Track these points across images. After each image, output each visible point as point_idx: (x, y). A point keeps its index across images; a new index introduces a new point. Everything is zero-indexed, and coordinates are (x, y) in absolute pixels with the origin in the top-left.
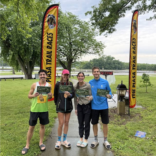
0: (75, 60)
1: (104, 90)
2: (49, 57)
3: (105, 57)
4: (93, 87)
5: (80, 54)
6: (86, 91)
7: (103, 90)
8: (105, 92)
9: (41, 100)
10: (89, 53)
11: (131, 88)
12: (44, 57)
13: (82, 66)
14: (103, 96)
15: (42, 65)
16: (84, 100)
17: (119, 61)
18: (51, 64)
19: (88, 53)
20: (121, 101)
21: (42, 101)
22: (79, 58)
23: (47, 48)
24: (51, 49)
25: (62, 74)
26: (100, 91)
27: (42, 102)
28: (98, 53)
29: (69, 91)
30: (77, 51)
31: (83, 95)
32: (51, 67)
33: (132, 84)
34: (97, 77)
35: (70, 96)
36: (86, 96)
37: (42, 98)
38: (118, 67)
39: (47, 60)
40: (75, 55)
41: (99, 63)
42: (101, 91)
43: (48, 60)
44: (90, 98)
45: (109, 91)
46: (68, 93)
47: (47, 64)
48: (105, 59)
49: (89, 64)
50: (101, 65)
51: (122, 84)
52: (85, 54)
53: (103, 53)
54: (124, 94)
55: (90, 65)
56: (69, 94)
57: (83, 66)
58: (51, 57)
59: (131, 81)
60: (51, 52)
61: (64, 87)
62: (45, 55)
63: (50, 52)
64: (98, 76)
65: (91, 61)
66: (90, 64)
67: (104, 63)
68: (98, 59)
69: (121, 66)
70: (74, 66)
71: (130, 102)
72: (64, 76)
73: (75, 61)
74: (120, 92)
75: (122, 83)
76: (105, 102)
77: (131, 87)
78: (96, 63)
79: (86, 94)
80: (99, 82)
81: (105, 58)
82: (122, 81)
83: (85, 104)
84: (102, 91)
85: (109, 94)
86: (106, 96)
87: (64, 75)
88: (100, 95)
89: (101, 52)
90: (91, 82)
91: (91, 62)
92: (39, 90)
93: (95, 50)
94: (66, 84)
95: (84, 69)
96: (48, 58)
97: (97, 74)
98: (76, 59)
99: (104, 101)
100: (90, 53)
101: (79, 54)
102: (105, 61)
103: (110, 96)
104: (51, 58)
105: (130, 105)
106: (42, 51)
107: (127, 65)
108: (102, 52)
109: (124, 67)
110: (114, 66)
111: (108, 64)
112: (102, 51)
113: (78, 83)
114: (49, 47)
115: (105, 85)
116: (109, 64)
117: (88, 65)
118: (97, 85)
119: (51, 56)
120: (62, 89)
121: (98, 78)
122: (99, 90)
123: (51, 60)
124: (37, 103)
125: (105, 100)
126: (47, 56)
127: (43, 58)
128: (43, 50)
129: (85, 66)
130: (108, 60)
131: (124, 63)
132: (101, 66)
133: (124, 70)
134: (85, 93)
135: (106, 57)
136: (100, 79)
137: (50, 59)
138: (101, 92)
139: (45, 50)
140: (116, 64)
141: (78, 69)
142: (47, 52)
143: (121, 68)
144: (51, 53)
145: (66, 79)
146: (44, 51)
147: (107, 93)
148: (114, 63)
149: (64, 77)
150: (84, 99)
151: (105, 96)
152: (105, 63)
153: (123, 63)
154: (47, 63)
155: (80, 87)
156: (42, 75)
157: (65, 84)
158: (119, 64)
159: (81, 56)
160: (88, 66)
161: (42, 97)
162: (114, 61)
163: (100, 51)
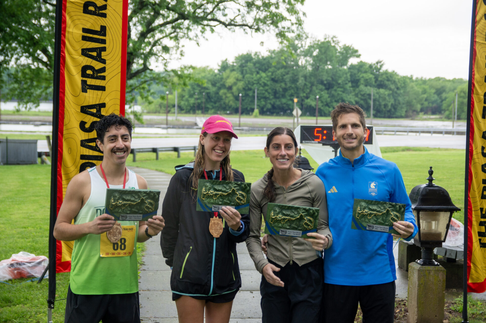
0: (145, 64)
1: (382, 204)
2: (95, 54)
3: (307, 44)
4: (334, 190)
5: (173, 27)
6: (307, 211)
7: (377, 202)
8: (388, 211)
9: (114, 244)
10: (226, 26)
11: (475, 202)
12: (70, 54)
13: (174, 97)
14: (379, 228)
15: (61, 95)
16: (295, 245)
17: (384, 69)
18: (102, 88)
19: (221, 22)
20: (424, 264)
21: (119, 250)
22: (166, 49)
23: (86, 11)
24: (104, 16)
25: (205, 134)
26: (364, 209)
27: (119, 253)
28: (272, 27)
29: (237, 206)
30: (157, 14)
31: (296, 229)
32: (103, 105)
33: (477, 181)
34: (353, 149)
35: (240, 229)
36: (305, 231)
37: (119, 237)
38: (374, 100)
39: (84, 69)
40: (143, 35)
41: (273, 80)
42: (370, 209)
43: (89, 72)
44: (322, 241)
45: (404, 206)
46: (235, 214)
47: (85, 87)
48: (305, 56)
49: (214, 85)
50: (285, 90)
51: (430, 184)
52: (200, 27)
53: (299, 23)
54: (442, 229)
55: (220, 89)
56: (237, 216)
57: (181, 97)
58: (103, 53)
59: (475, 168)
60: (103, 29)
61: (217, 187)
62: (75, 44)
63: (98, 29)
64: (355, 143)
65: (224, 67)
66: (223, 86)
67: (301, 81)
68: (264, 59)
69: (394, 94)
70: (139, 98)
71: (470, 267)
72: (214, 143)
73: (145, 68)
74: (421, 221)
75: (431, 180)
76: (381, 252)
77: (474, 197)
78: (255, 77)
79: (306, 224)
80: (363, 169)
81: (308, 53)
82: (431, 173)
83: (300, 264)
84: (375, 207)
85: (402, 220)
86: (391, 226)
87: (212, 138)
88: (365, 224)
89: (293, 19)
90: (326, 172)
91: (225, 74)
92: (116, 206)
93: (258, 8)
94: (217, 178)
95: (188, 112)
96: (87, 61)
97: (350, 136)
98: (151, 53)
99: (379, 249)
100: (230, 24)
101: (168, 29)
102: (304, 67)
103: (408, 226)
104: (104, 62)
105: (470, 281)
106: (63, 26)
107: (424, 92)
108: (294, 21)
109: (409, 104)
110: (356, 95)
111: (321, 87)
112: (296, 12)
113: (271, 174)
114: (91, 8)
115: (386, 184)
116: (329, 86)
117: (213, 90)
118: (353, 182)
119: (104, 49)
120: (209, 197)
121: (356, 152)
122: (363, 204)
123: (103, 70)
124: (101, 258)
125: (382, 246)
126: (83, 50)
127: (64, 58)
128: (65, 22)
129: (191, 96)
130: (320, 60)
131: (411, 78)
132: (284, 96)
133: (406, 117)
134: (301, 218)
135: (311, 47)
136: (367, 157)
137: (98, 65)
138: (370, 214)
139: (73, 21)
140: (367, 84)
141: (156, 112)
142: (85, 30)
143: (394, 107)
144: (105, 35)
145: (219, 156)
146: (72, 26)
147: (397, 216)
148: (355, 82)
149: (213, 149)
150: (295, 242)
151: (387, 229)
152: (305, 77)
153: (406, 81)
154: (84, 82)
155: (278, 191)
156: (120, 139)
157: (214, 176)
158: (381, 85)
159: (176, 38)
160: (209, 97)
161: (120, 233)
162: (352, 67)
163: (286, 14)
